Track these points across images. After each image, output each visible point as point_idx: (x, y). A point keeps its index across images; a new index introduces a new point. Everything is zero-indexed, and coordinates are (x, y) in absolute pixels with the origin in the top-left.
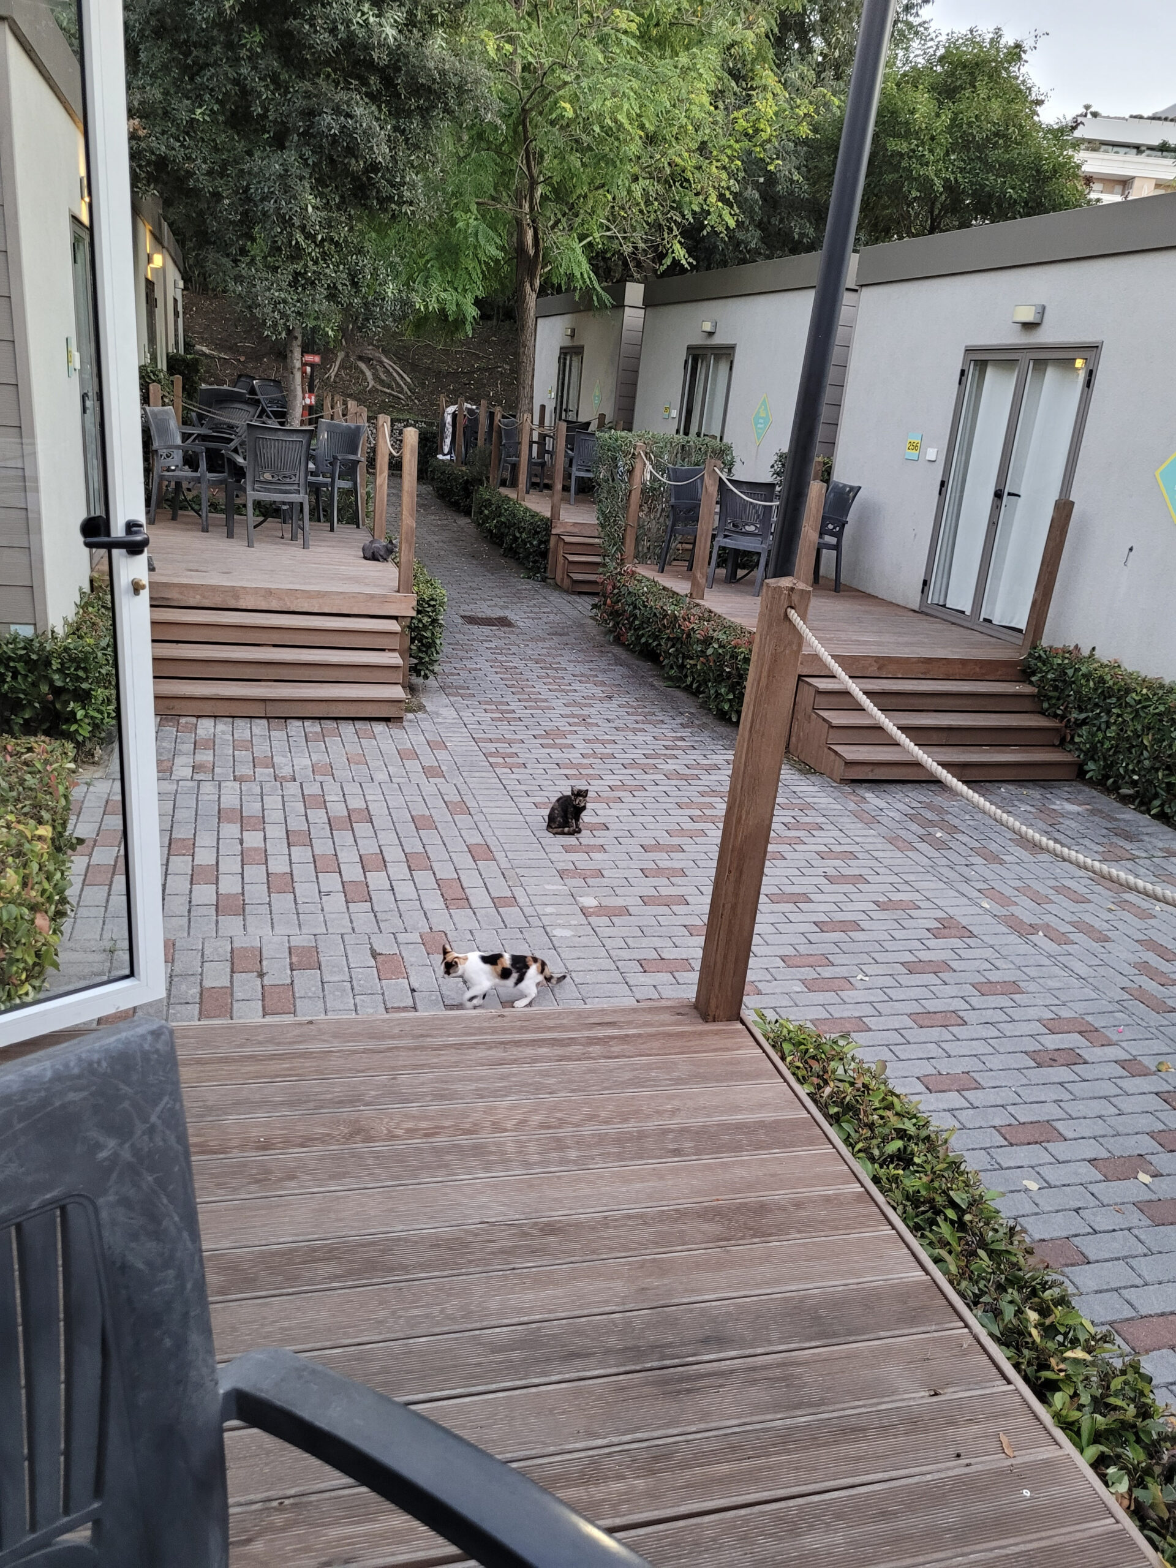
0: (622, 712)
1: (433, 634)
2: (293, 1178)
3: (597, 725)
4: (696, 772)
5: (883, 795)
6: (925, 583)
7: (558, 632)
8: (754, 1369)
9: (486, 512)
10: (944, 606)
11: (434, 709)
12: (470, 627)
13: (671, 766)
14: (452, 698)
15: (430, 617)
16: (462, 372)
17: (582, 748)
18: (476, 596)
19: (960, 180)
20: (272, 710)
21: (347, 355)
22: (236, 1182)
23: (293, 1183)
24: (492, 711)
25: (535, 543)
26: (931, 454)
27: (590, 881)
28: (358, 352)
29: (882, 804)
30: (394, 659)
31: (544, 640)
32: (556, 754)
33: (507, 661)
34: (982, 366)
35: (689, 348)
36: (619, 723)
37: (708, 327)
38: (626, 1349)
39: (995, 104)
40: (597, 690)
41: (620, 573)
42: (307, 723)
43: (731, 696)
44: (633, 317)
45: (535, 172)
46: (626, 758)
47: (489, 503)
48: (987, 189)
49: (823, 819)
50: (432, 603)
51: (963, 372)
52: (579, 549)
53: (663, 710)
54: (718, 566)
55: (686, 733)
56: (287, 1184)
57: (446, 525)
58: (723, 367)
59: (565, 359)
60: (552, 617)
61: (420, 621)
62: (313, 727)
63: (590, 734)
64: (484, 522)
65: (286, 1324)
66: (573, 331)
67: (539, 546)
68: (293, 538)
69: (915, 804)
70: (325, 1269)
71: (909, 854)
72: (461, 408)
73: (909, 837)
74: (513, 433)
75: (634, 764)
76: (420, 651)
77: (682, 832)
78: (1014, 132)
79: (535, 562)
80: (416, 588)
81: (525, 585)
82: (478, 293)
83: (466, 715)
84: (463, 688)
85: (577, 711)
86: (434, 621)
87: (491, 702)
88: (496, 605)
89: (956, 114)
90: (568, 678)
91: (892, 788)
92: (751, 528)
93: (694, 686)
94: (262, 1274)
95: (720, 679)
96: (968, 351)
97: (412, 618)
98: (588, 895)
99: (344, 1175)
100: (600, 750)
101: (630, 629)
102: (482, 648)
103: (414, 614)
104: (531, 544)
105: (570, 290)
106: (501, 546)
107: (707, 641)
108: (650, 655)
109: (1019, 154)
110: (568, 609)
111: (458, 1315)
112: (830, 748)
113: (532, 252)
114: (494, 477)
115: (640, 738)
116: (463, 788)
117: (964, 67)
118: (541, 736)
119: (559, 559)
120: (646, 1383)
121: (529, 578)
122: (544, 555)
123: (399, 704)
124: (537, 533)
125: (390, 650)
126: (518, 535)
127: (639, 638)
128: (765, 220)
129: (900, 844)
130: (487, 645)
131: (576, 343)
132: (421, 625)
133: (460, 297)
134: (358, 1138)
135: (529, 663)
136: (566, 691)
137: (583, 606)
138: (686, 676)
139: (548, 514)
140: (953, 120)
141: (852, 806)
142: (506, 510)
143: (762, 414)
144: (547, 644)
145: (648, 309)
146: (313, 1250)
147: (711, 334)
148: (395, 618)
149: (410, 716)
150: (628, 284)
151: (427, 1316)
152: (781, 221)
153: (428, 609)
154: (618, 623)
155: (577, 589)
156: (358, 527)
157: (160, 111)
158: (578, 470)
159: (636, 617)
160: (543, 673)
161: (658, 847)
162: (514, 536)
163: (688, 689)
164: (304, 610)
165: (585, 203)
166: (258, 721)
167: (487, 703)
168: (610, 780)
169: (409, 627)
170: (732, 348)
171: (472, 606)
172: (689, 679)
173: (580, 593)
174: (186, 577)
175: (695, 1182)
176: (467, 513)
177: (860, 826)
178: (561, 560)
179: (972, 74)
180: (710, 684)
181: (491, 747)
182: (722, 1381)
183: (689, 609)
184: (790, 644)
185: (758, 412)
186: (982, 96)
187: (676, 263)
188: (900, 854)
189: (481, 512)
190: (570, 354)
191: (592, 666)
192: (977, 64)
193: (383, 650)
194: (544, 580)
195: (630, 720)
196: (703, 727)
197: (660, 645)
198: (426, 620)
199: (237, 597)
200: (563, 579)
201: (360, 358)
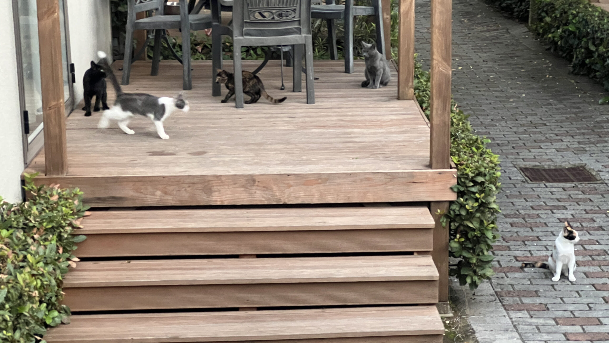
1: (482, 222)
9: (548, 19)
12: (534, 185)
14: (513, 315)
15: (477, 200)
18: (539, 137)
30: (427, 269)
33: (591, 242)
47: (550, 8)
50: (480, 179)
57: (497, 38)
61: (462, 206)
64: (546, 32)
76: (464, 248)
80: (455, 159)
86: (483, 206)
88: (568, 148)
97: (451, 203)
102: (552, 220)
103: (453, 197)
106: (570, 61)
125: (419, 254)
126: (593, 48)
130: (559, 214)
132: (463, 213)
142: (575, 16)
148: (427, 204)
153: (473, 189)
162: (587, 49)
164: (299, 202)
169: (447, 216)
171: (535, 152)
174: (145, 165)
176: (523, 20)
189: (541, 20)
193: (411, 254)
198: (471, 205)
199: (209, 190)
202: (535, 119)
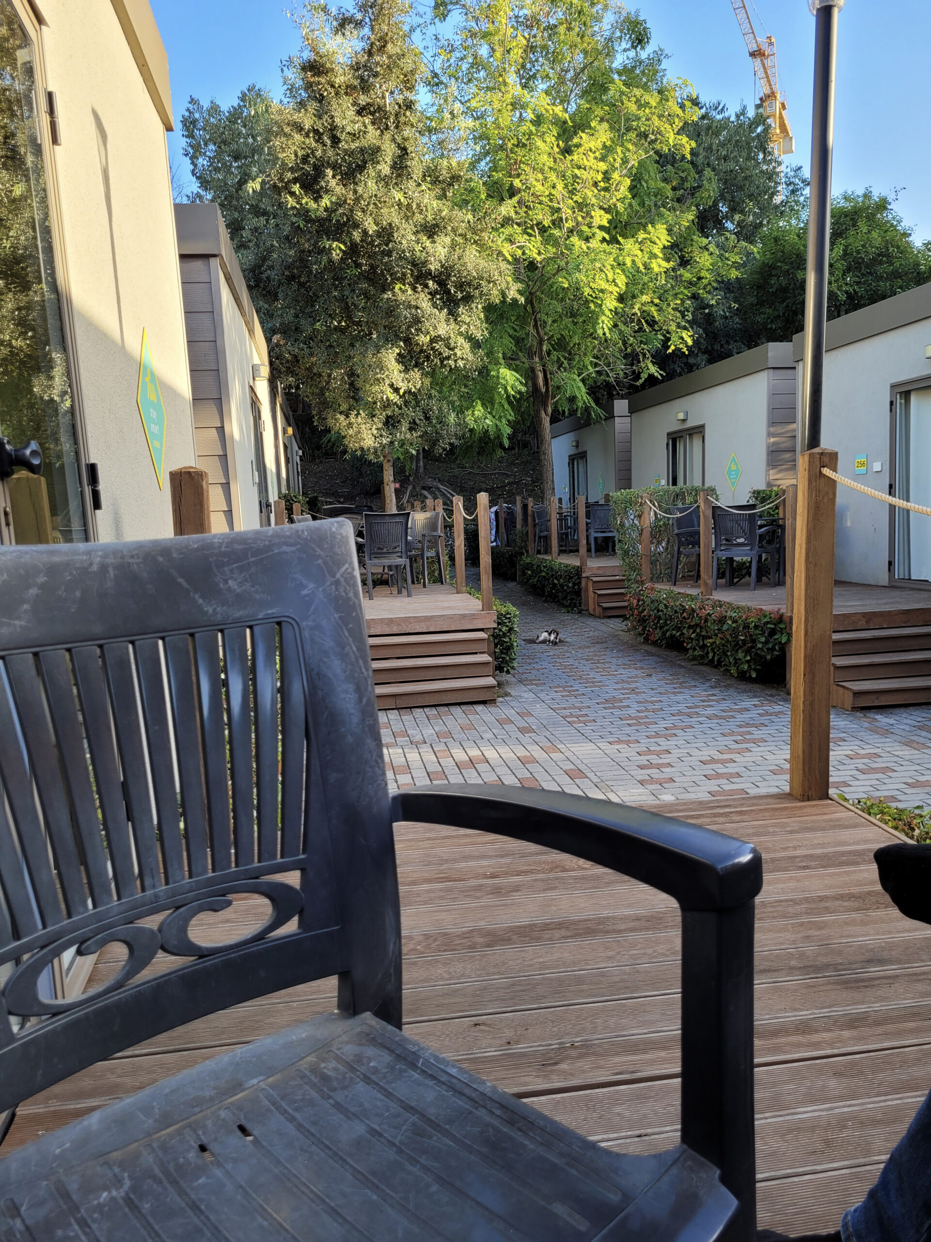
0: (661, 683)
1: (510, 639)
2: (518, 891)
3: (644, 692)
4: (731, 714)
5: (891, 715)
6: (890, 563)
7: (599, 641)
8: (916, 974)
9: (529, 573)
10: (910, 579)
11: (517, 694)
13: (709, 711)
14: (529, 687)
15: (507, 626)
16: (497, 487)
17: (635, 706)
19: (858, 290)
20: (401, 703)
21: (414, 487)
22: (478, 894)
23: (518, 893)
24: (561, 691)
25: (570, 585)
26: (877, 467)
27: (665, 785)
28: (422, 484)
29: (892, 721)
30: (486, 658)
31: (589, 647)
32: (617, 712)
33: (564, 662)
34: (906, 395)
35: (668, 434)
36: (662, 690)
37: (681, 416)
38: (804, 967)
39: (875, 234)
40: (639, 672)
41: (642, 590)
42: (426, 710)
43: (748, 658)
44: (621, 424)
45: (542, 333)
46: (674, 709)
47: (529, 566)
48: (880, 292)
49: (845, 735)
50: (508, 616)
51: (892, 403)
52: (605, 585)
53: (693, 679)
54: (718, 578)
55: (716, 691)
56: (515, 894)
58: (697, 442)
59: (573, 464)
60: (591, 634)
61: (500, 630)
62: (433, 712)
63: (641, 698)
64: (527, 581)
65: (541, 960)
66: (578, 442)
67: (573, 588)
68: (400, 592)
69: (920, 719)
70: (557, 934)
71: (925, 751)
72: (501, 506)
73: (922, 740)
74: (543, 515)
75: (680, 713)
76: (502, 653)
77: (730, 751)
78: (894, 251)
79: (572, 599)
80: (495, 607)
81: (567, 617)
82: (510, 418)
83: (542, 695)
84: (535, 680)
85: (626, 686)
86: (511, 630)
87: (559, 686)
89: (846, 247)
90: (613, 667)
91: (897, 710)
92: (742, 540)
93: (716, 659)
94: (514, 937)
95: (737, 647)
96: (893, 386)
97: (494, 629)
98: (666, 794)
99: (555, 888)
100: (651, 706)
101: (656, 628)
102: (543, 656)
103: (495, 625)
104: (568, 586)
105: (573, 412)
107: (722, 620)
108: (675, 645)
109: (901, 265)
110: (603, 628)
111: (668, 953)
112: (838, 685)
113: (543, 390)
114: (532, 547)
115: (680, 697)
116: (551, 737)
117: (846, 216)
118: (602, 703)
119: (591, 597)
120: (830, 983)
121: (568, 612)
122: (578, 593)
123: (493, 689)
124: (571, 578)
125: (481, 653)
126: (556, 581)
127: (664, 633)
128: (709, 347)
129: (915, 745)
131: (581, 450)
132: (501, 633)
133: (497, 422)
134: (557, 870)
135: (582, 661)
136: (614, 675)
137: (616, 626)
138: (708, 653)
139: (579, 564)
140: (845, 251)
141: (866, 725)
142: (544, 568)
143: (734, 468)
144: (592, 649)
145: (633, 415)
146: (547, 925)
147: (684, 421)
148: (482, 630)
149: (500, 699)
150: (616, 402)
151: (645, 954)
152: (722, 346)
153: (506, 621)
154: (645, 627)
155: (608, 614)
156: (442, 583)
157: (293, 328)
158: (596, 532)
159: (659, 618)
160: (594, 666)
161: (713, 761)
162: (553, 583)
163: (711, 663)
164: (416, 631)
165: (579, 349)
166: (391, 711)
167: (556, 687)
168: (663, 724)
169: (493, 636)
170: (702, 427)
171: (530, 633)
172: (711, 655)
173: (610, 617)
175: (826, 882)
176: (513, 579)
177: (876, 736)
178: (591, 594)
179: (852, 219)
180: (729, 654)
181: (566, 712)
182: (891, 981)
183: (702, 602)
184: (827, 493)
185: (730, 467)
186: (864, 231)
187: (651, 377)
188: (917, 752)
189: (525, 575)
190: (578, 458)
191: (630, 658)
192: (856, 212)
193: (476, 653)
194: (580, 612)
195: (669, 688)
196: (727, 687)
197: (683, 634)
198: (504, 629)
200: (594, 609)
201: (424, 488)
202: (528, 621)
